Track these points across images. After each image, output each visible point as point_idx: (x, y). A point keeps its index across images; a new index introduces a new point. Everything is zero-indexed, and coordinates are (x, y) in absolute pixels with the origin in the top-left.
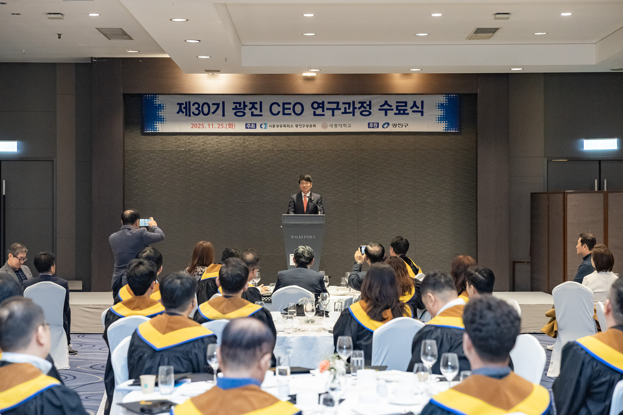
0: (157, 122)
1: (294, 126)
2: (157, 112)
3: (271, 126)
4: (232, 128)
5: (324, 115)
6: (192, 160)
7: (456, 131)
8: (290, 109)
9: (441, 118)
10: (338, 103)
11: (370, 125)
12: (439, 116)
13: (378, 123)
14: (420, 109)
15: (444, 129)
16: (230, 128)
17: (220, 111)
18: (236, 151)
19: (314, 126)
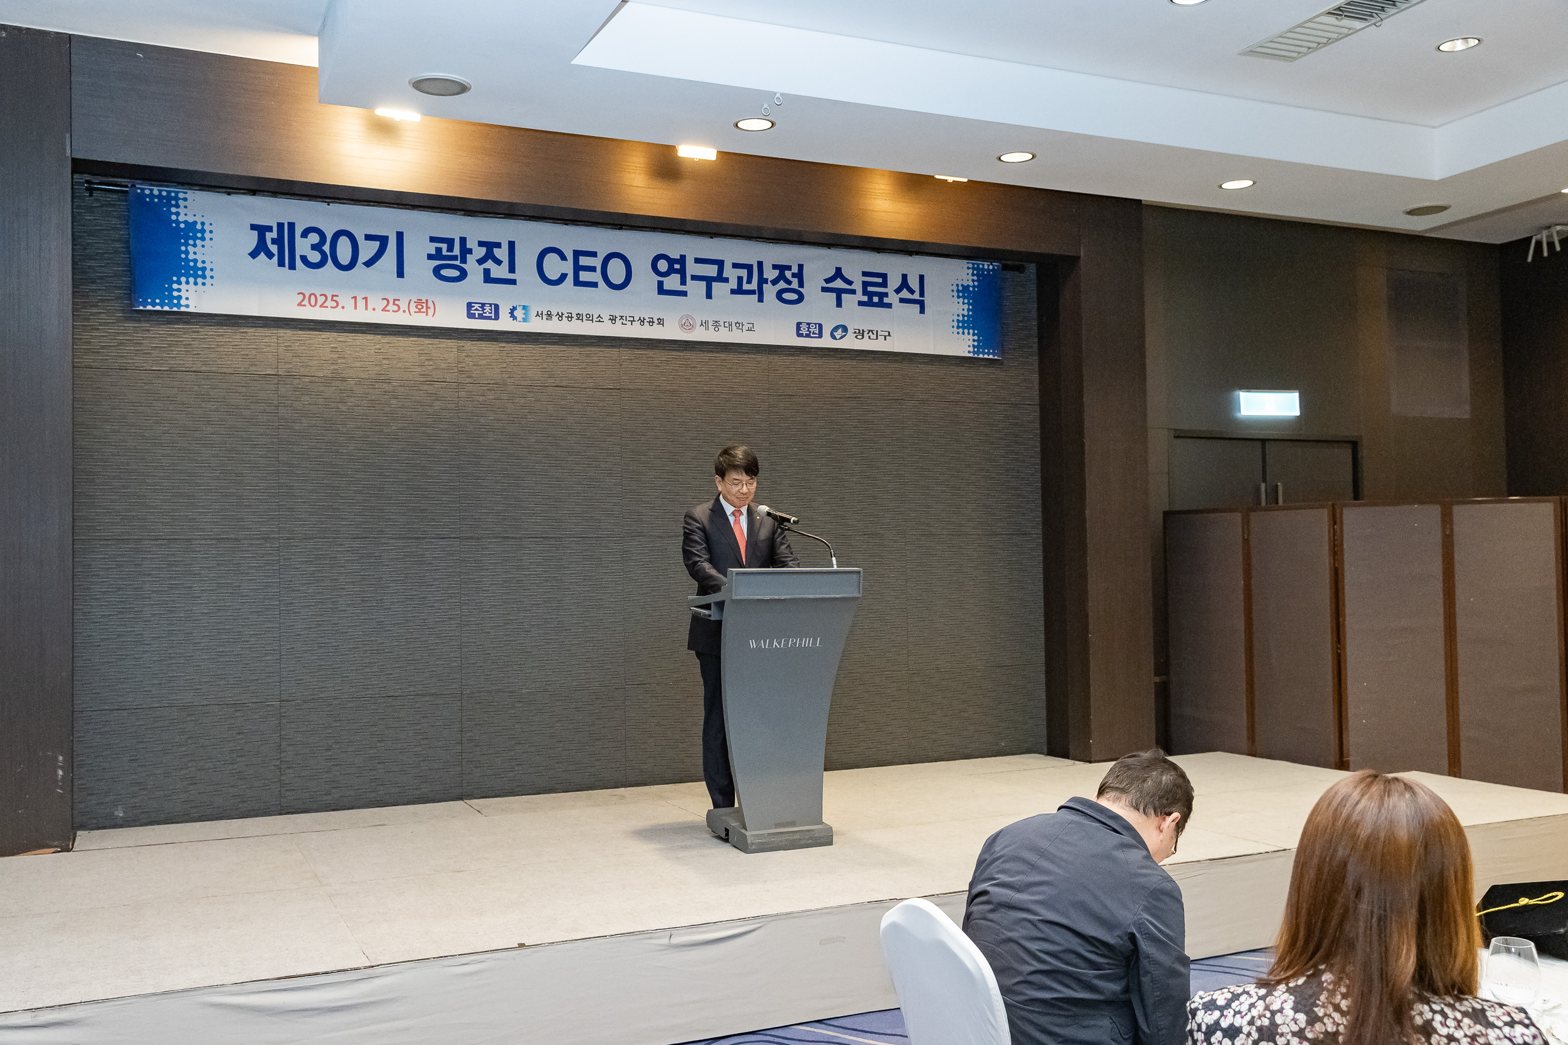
0: (183, 279)
1: (606, 318)
3: (542, 314)
4: (427, 315)
5: (684, 294)
6: (299, 406)
7: (996, 357)
8: (593, 269)
9: (963, 321)
10: (720, 264)
11: (802, 329)
12: (958, 315)
13: (820, 326)
14: (916, 296)
15: (971, 349)
16: (420, 312)
17: (389, 259)
18: (438, 385)
19: (661, 322)
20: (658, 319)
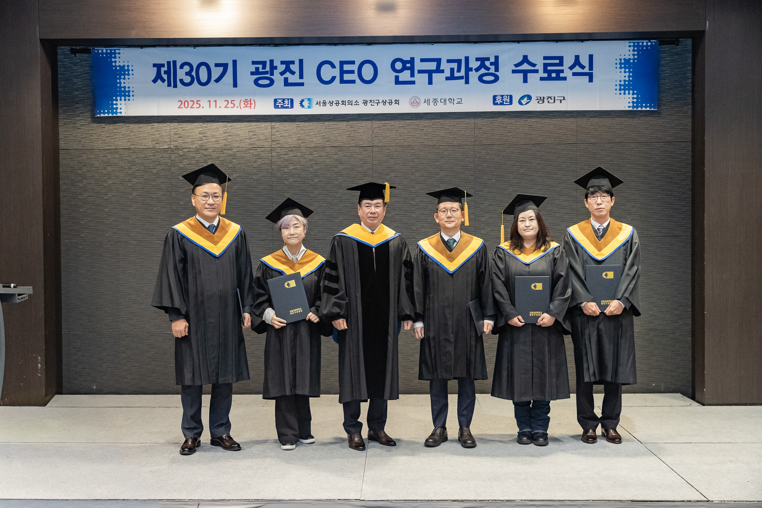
0: (119, 98)
1: (361, 102)
2: (118, 81)
3: (320, 103)
4: (251, 108)
5: (413, 83)
6: (181, 166)
7: (652, 109)
8: (352, 72)
9: (624, 85)
10: (438, 61)
11: (497, 100)
12: (620, 81)
13: (511, 97)
14: (586, 70)
15: (631, 105)
16: (246, 107)
17: (229, 76)
18: (259, 150)
19: (397, 102)
20: (395, 101)
